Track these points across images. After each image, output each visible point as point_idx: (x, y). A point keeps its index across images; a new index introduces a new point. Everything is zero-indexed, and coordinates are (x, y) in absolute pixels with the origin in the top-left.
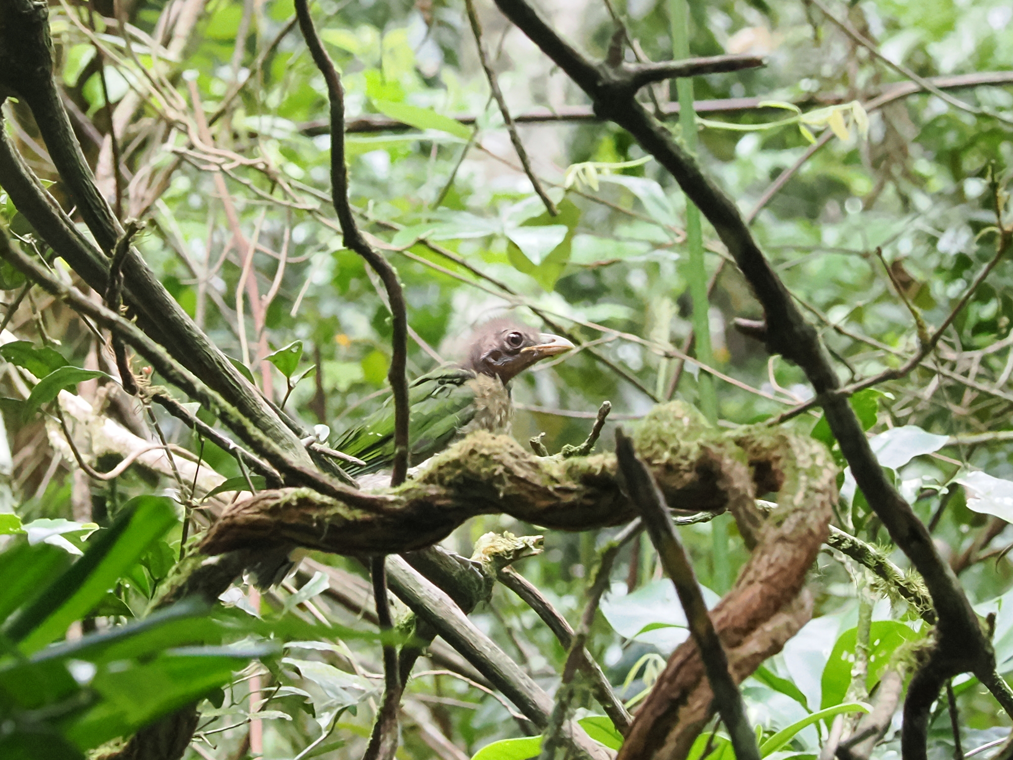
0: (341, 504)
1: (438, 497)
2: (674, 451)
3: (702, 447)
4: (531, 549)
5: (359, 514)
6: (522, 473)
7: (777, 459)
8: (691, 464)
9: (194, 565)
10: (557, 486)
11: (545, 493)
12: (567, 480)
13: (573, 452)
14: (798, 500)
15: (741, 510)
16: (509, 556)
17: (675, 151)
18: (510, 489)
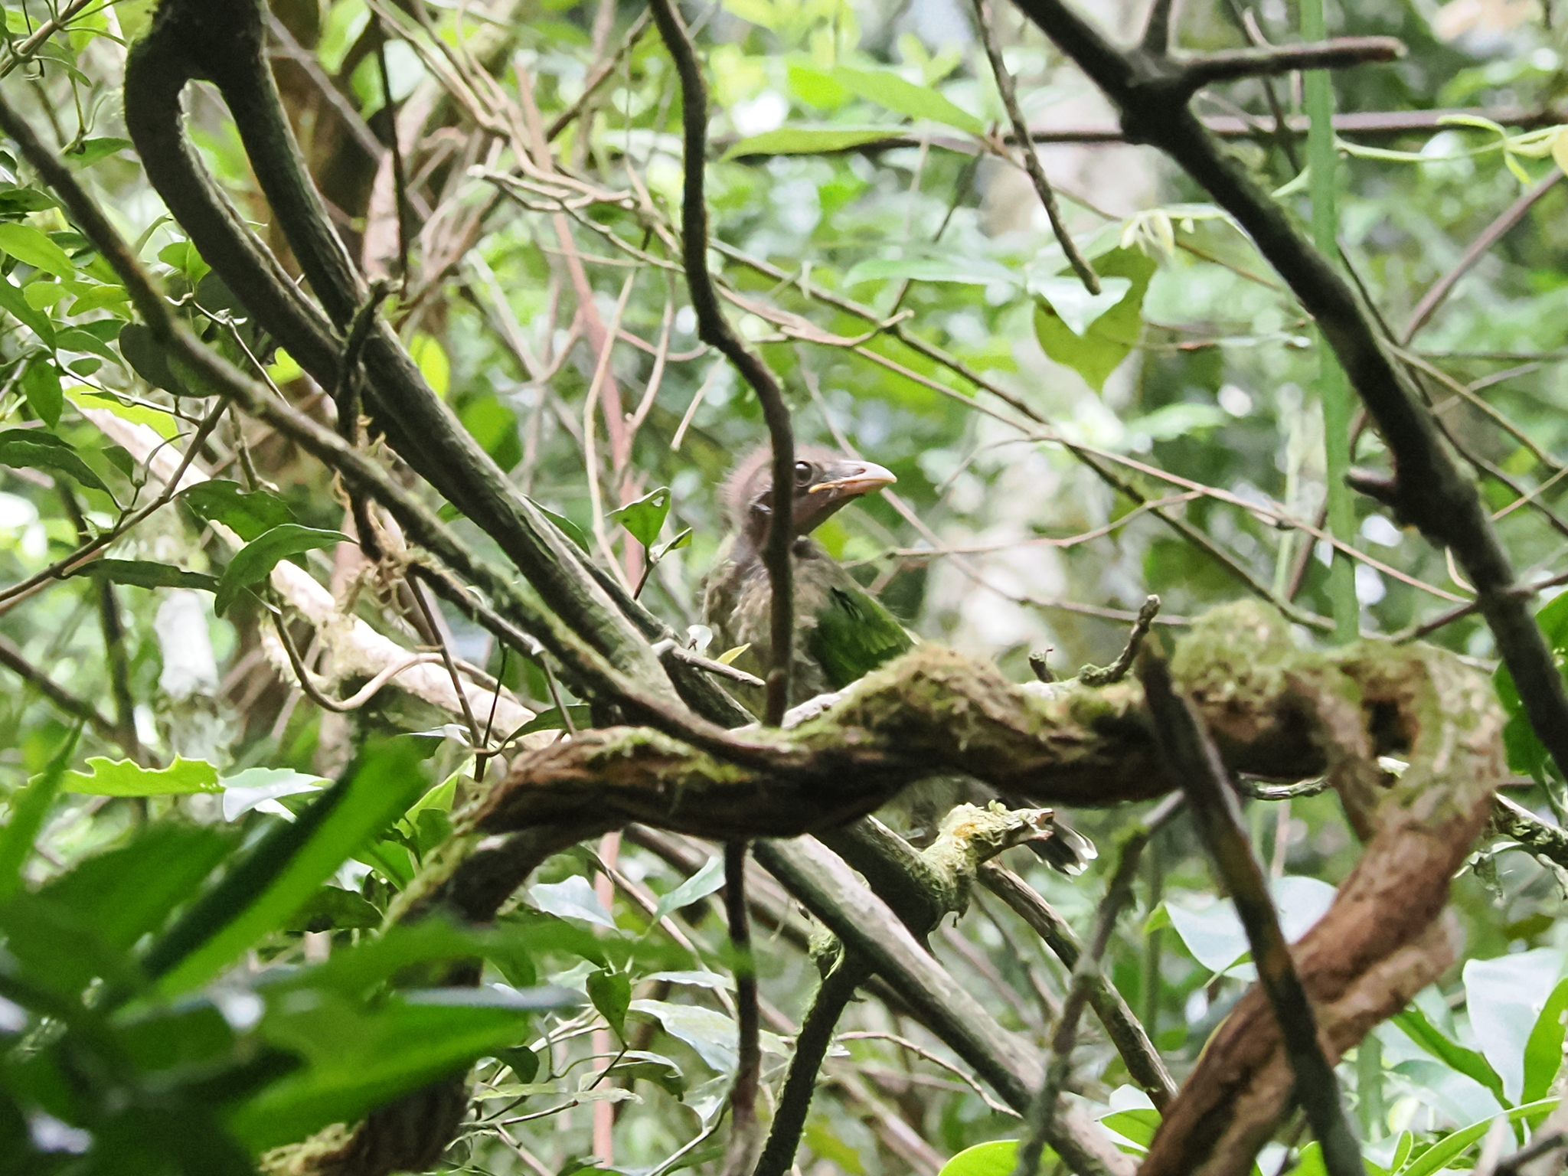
0: (704, 755)
1: (861, 747)
2: (1243, 681)
3: (1287, 676)
4: (1032, 829)
5: (732, 773)
6: (997, 712)
7: (1409, 697)
8: (1269, 704)
9: (466, 850)
10: (1054, 733)
11: (1033, 745)
12: (1070, 724)
13: (1097, 676)
14: (1440, 764)
15: (1346, 777)
16: (996, 840)
17: (1252, 194)
18: (976, 737)
